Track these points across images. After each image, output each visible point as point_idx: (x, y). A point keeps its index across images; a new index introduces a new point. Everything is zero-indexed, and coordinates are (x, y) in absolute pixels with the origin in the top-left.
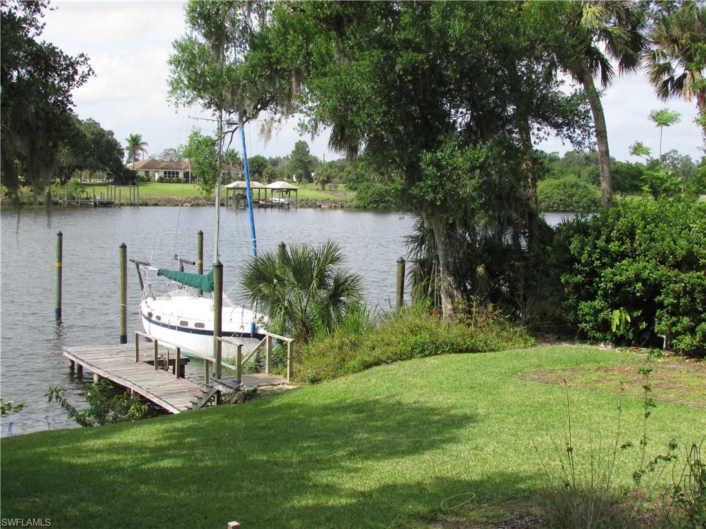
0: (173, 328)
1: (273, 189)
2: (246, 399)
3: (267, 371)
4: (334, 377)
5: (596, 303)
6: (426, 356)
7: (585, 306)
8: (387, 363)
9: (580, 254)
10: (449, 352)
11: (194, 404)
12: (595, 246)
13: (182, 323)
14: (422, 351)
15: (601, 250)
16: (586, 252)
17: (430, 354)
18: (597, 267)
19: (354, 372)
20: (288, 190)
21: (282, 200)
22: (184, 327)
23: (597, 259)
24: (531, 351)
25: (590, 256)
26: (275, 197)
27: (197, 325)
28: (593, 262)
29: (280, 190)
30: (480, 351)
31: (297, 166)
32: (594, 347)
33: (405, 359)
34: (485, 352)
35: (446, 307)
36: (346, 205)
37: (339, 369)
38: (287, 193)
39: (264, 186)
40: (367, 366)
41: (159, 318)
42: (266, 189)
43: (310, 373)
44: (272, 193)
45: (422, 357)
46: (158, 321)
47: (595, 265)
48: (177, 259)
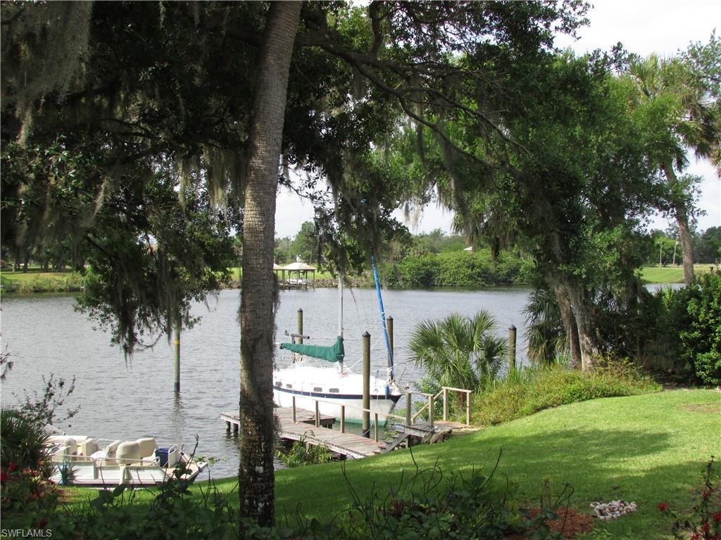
0: (307, 394)
1: (290, 271)
2: (444, 438)
3: (444, 419)
4: (511, 420)
5: (712, 353)
6: (583, 400)
7: (703, 357)
8: (553, 407)
9: (698, 314)
10: (600, 396)
11: (382, 448)
12: (709, 308)
13: (315, 389)
14: (580, 396)
15: (715, 310)
16: (702, 312)
17: (586, 398)
18: (712, 324)
19: (527, 415)
20: (305, 271)
21: (300, 281)
22: (319, 392)
23: (711, 318)
24: (662, 394)
25: (706, 316)
26: (293, 278)
27: (331, 390)
28: (708, 320)
29: (298, 271)
30: (624, 395)
31: (304, 247)
32: (712, 390)
33: (566, 404)
34: (628, 395)
35: (585, 362)
36: (361, 285)
37: (515, 413)
38: (304, 274)
39: (282, 268)
40: (538, 410)
41: (290, 386)
42: (283, 271)
43: (492, 417)
44: (289, 274)
45: (580, 401)
46: (289, 389)
47: (710, 322)
48: (288, 335)
